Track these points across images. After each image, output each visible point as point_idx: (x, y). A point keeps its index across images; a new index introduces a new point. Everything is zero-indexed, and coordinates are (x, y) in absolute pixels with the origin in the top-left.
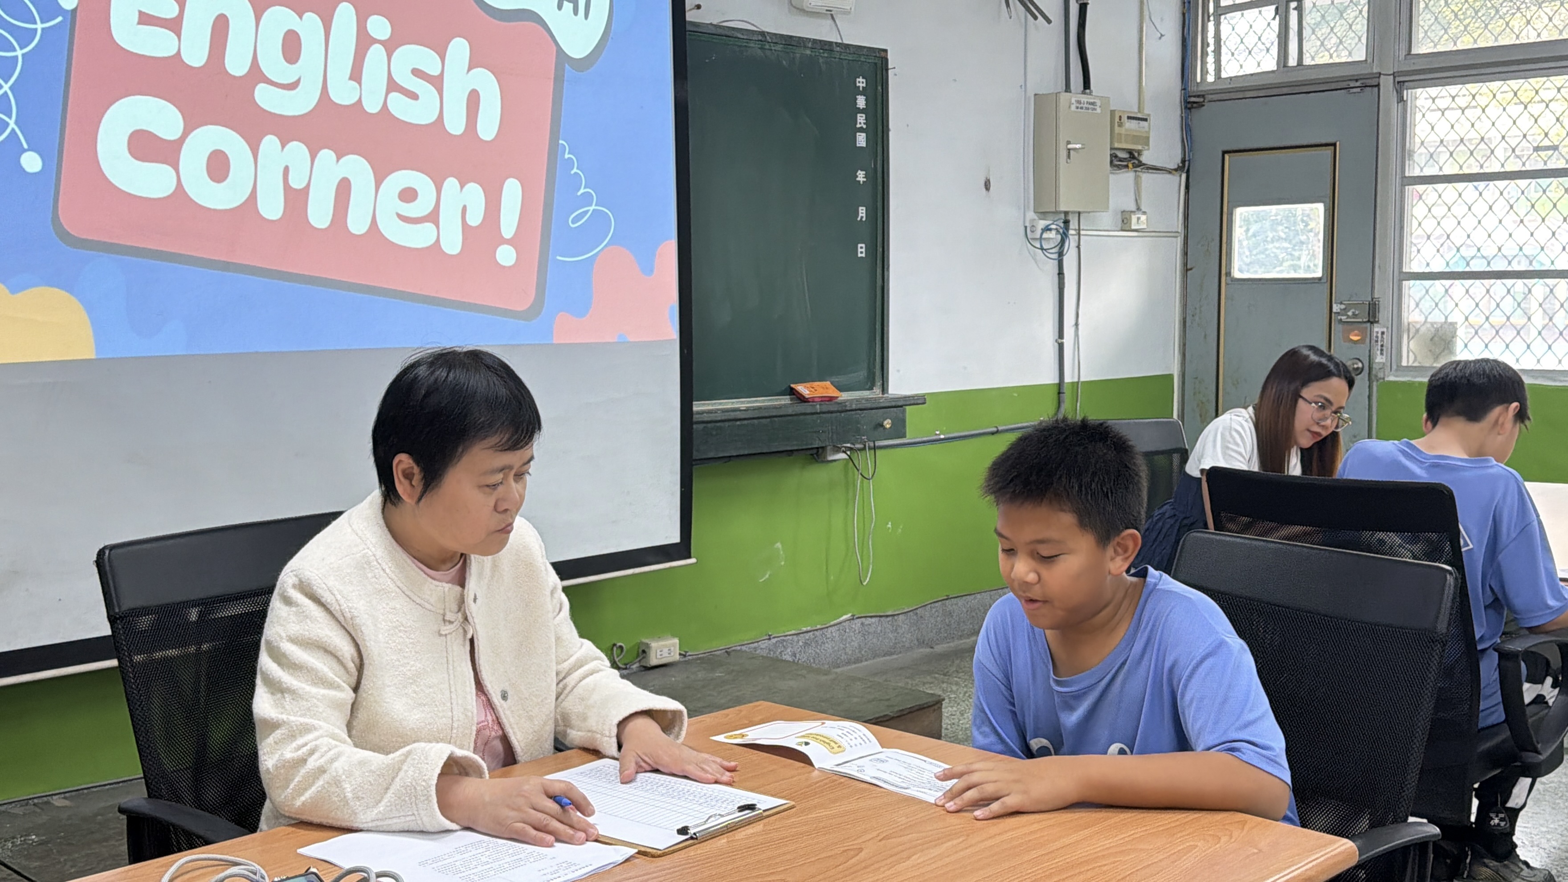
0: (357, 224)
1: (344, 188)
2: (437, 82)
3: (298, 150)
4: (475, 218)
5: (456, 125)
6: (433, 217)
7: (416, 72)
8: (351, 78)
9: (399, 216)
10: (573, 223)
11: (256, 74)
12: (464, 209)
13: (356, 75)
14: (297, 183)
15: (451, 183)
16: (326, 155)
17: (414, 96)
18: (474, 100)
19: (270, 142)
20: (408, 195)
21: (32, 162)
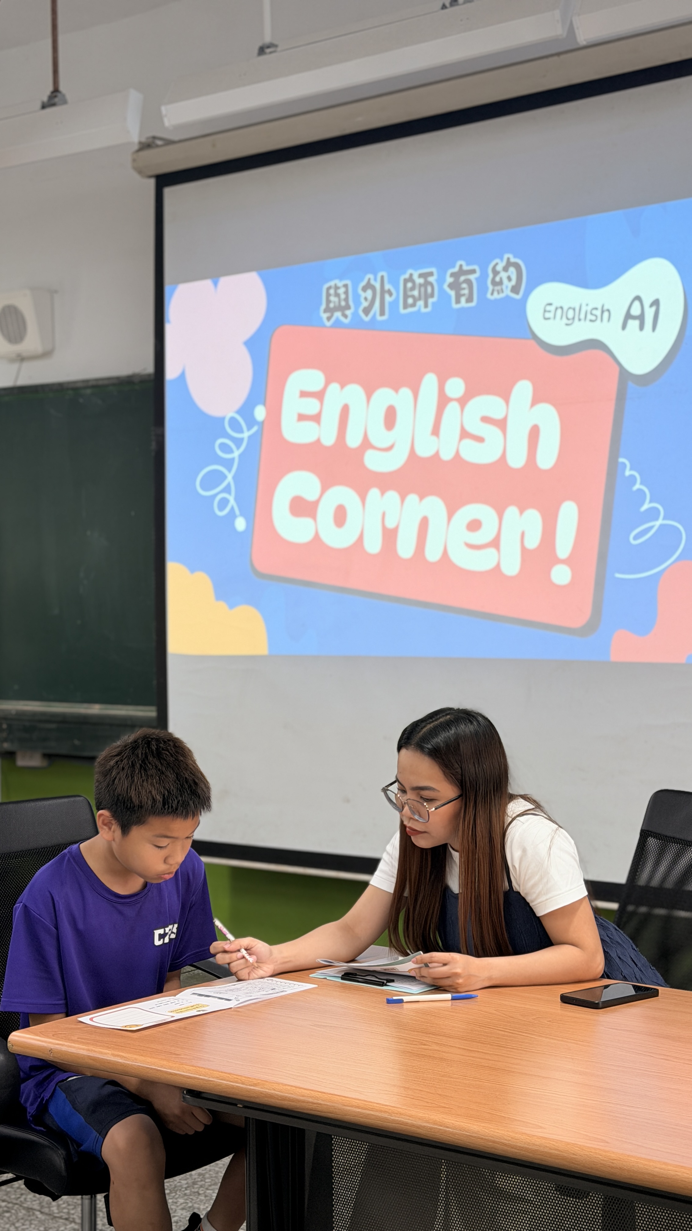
0: (433, 554)
1: (424, 524)
2: (502, 424)
3: (392, 496)
4: (533, 542)
5: (517, 460)
6: (495, 543)
7: (486, 419)
8: (431, 434)
9: (467, 545)
10: (636, 538)
11: (366, 444)
12: (523, 534)
13: (436, 431)
14: (390, 525)
15: (512, 511)
16: (412, 498)
17: (480, 439)
18: (534, 433)
19: (374, 493)
20: (474, 525)
21: (240, 524)
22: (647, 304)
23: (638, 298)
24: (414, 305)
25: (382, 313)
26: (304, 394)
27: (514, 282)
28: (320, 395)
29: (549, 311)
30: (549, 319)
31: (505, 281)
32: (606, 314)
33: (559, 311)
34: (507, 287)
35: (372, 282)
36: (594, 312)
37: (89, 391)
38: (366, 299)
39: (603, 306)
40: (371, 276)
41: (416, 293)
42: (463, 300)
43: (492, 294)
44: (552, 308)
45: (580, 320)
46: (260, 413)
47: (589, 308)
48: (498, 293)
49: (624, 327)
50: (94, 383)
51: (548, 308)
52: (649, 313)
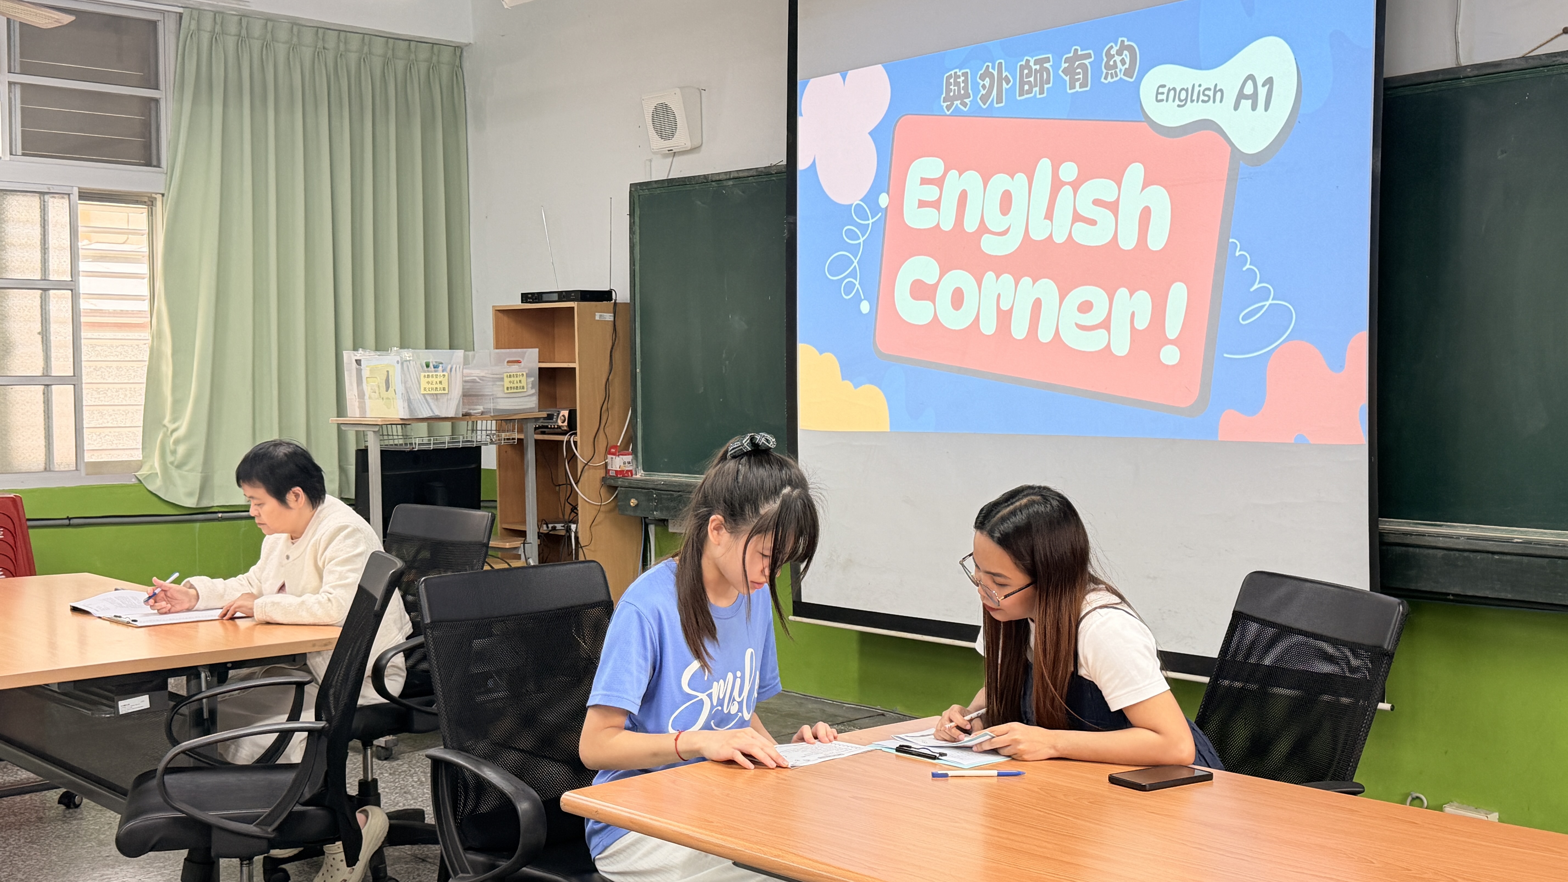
0: (1045, 335)
1: (1037, 305)
2: (1113, 207)
3: (1007, 279)
4: (1142, 323)
5: (1128, 242)
6: (1106, 325)
7: (1097, 202)
8: (1045, 218)
9: (1078, 326)
10: (1243, 319)
11: (983, 228)
12: (1133, 314)
13: (1049, 216)
14: (1005, 307)
15: (1123, 293)
16: (1026, 281)
17: (1093, 222)
18: (1146, 215)
19: (990, 276)
20: (1086, 307)
21: (865, 307)
22: (1259, 84)
23: (1251, 77)
24: (1029, 91)
25: (999, 101)
26: (924, 181)
27: (1127, 66)
28: (939, 182)
29: (1163, 93)
30: (1162, 100)
31: (1119, 64)
32: (1219, 94)
33: (1172, 92)
34: (1121, 70)
35: (991, 70)
36: (1207, 92)
37: (731, 183)
38: (984, 86)
39: (1216, 85)
40: (990, 64)
41: (1032, 79)
42: (1078, 84)
43: (1106, 78)
44: (1165, 90)
45: (1192, 101)
46: (884, 200)
47: (1202, 89)
48: (1112, 78)
49: (1236, 108)
50: (736, 175)
51: (1161, 90)
52: (1262, 92)
